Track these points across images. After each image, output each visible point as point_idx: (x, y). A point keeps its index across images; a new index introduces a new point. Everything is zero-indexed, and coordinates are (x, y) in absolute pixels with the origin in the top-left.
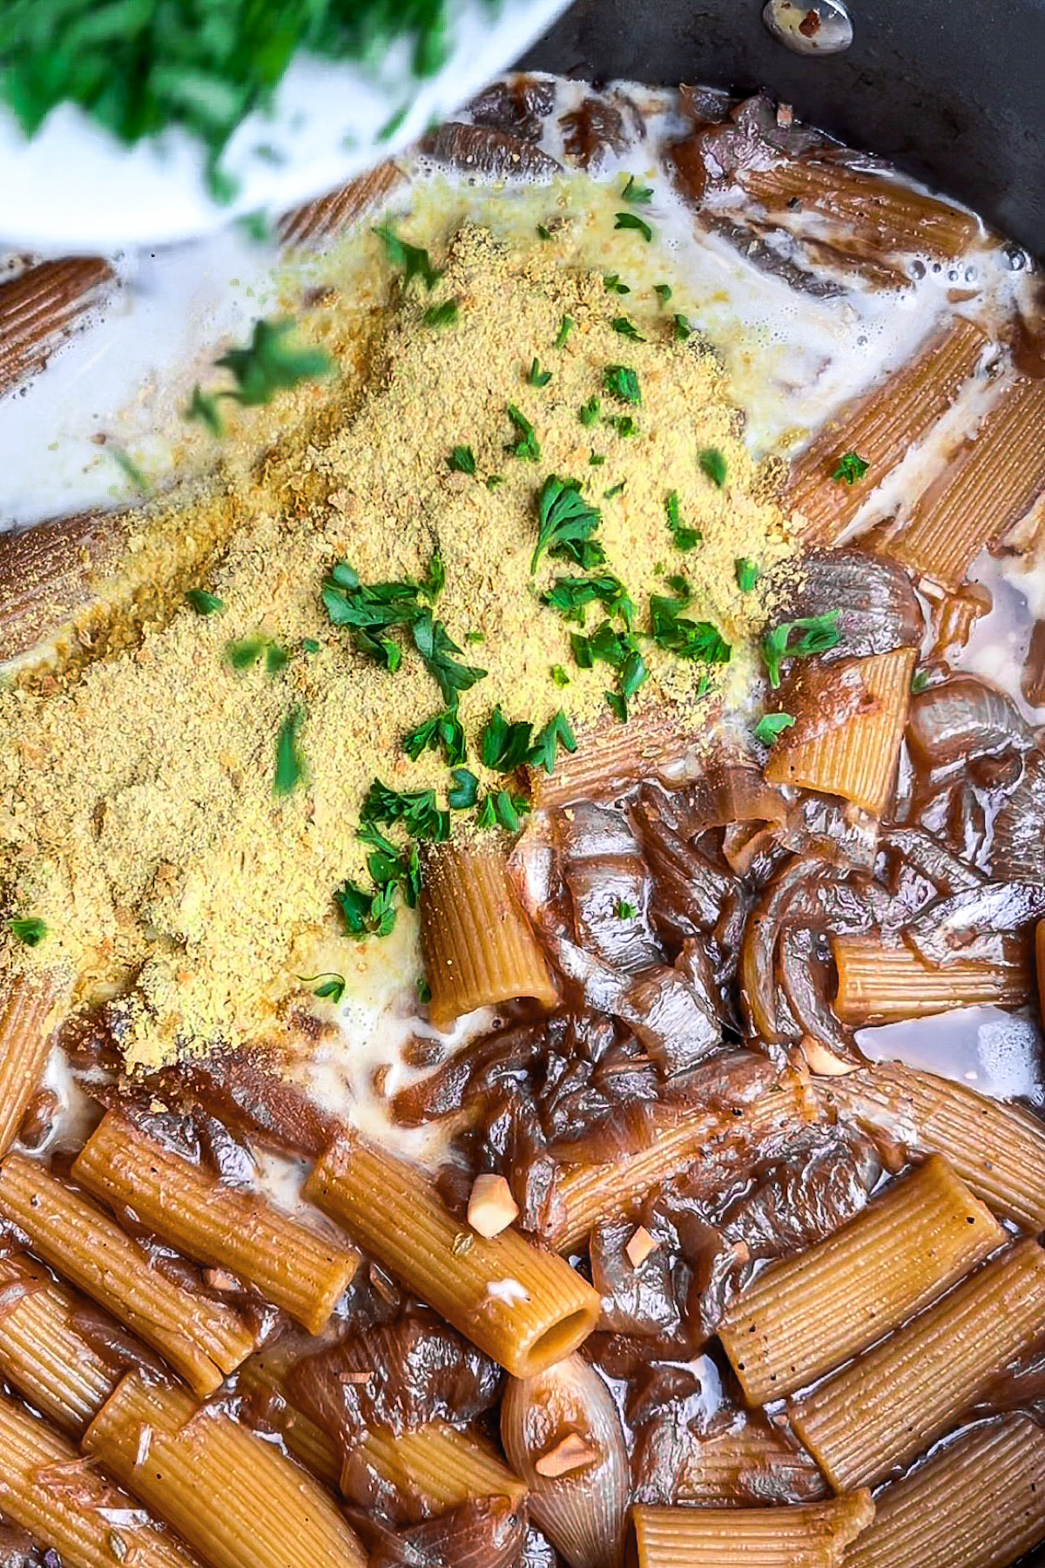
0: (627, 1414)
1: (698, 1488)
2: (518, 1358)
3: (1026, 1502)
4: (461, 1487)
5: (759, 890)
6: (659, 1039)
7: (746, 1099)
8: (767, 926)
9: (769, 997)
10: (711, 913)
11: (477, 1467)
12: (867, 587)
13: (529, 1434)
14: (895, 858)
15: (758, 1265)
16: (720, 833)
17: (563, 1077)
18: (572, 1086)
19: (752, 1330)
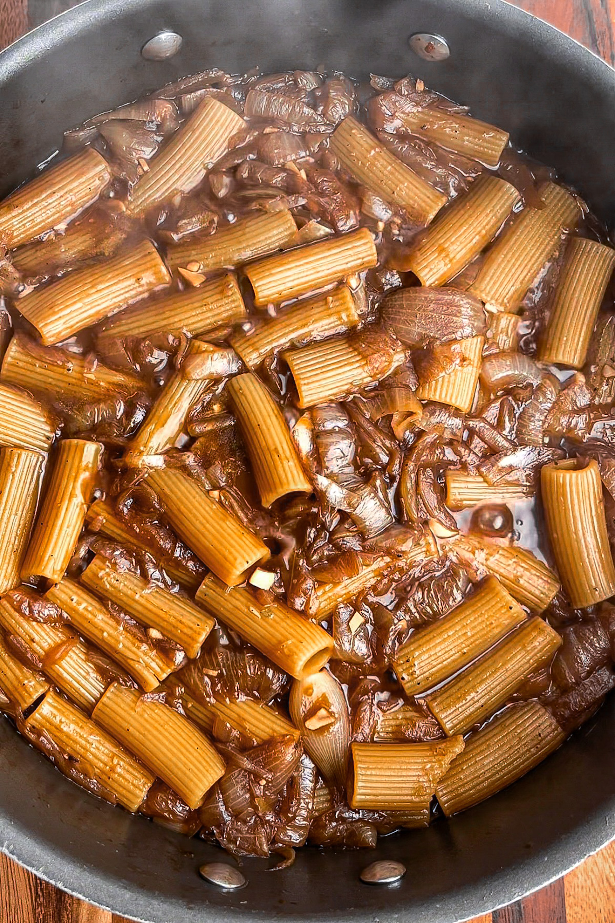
0: (349, 699)
1: (382, 734)
2: (298, 670)
3: (535, 742)
4: (270, 732)
5: (407, 450)
6: (362, 520)
7: (404, 549)
8: (412, 467)
9: (414, 500)
10: (385, 459)
11: (279, 722)
12: (459, 306)
13: (302, 708)
14: (472, 432)
15: (411, 630)
16: (390, 417)
17: (315, 539)
18: (320, 543)
19: (408, 661)
